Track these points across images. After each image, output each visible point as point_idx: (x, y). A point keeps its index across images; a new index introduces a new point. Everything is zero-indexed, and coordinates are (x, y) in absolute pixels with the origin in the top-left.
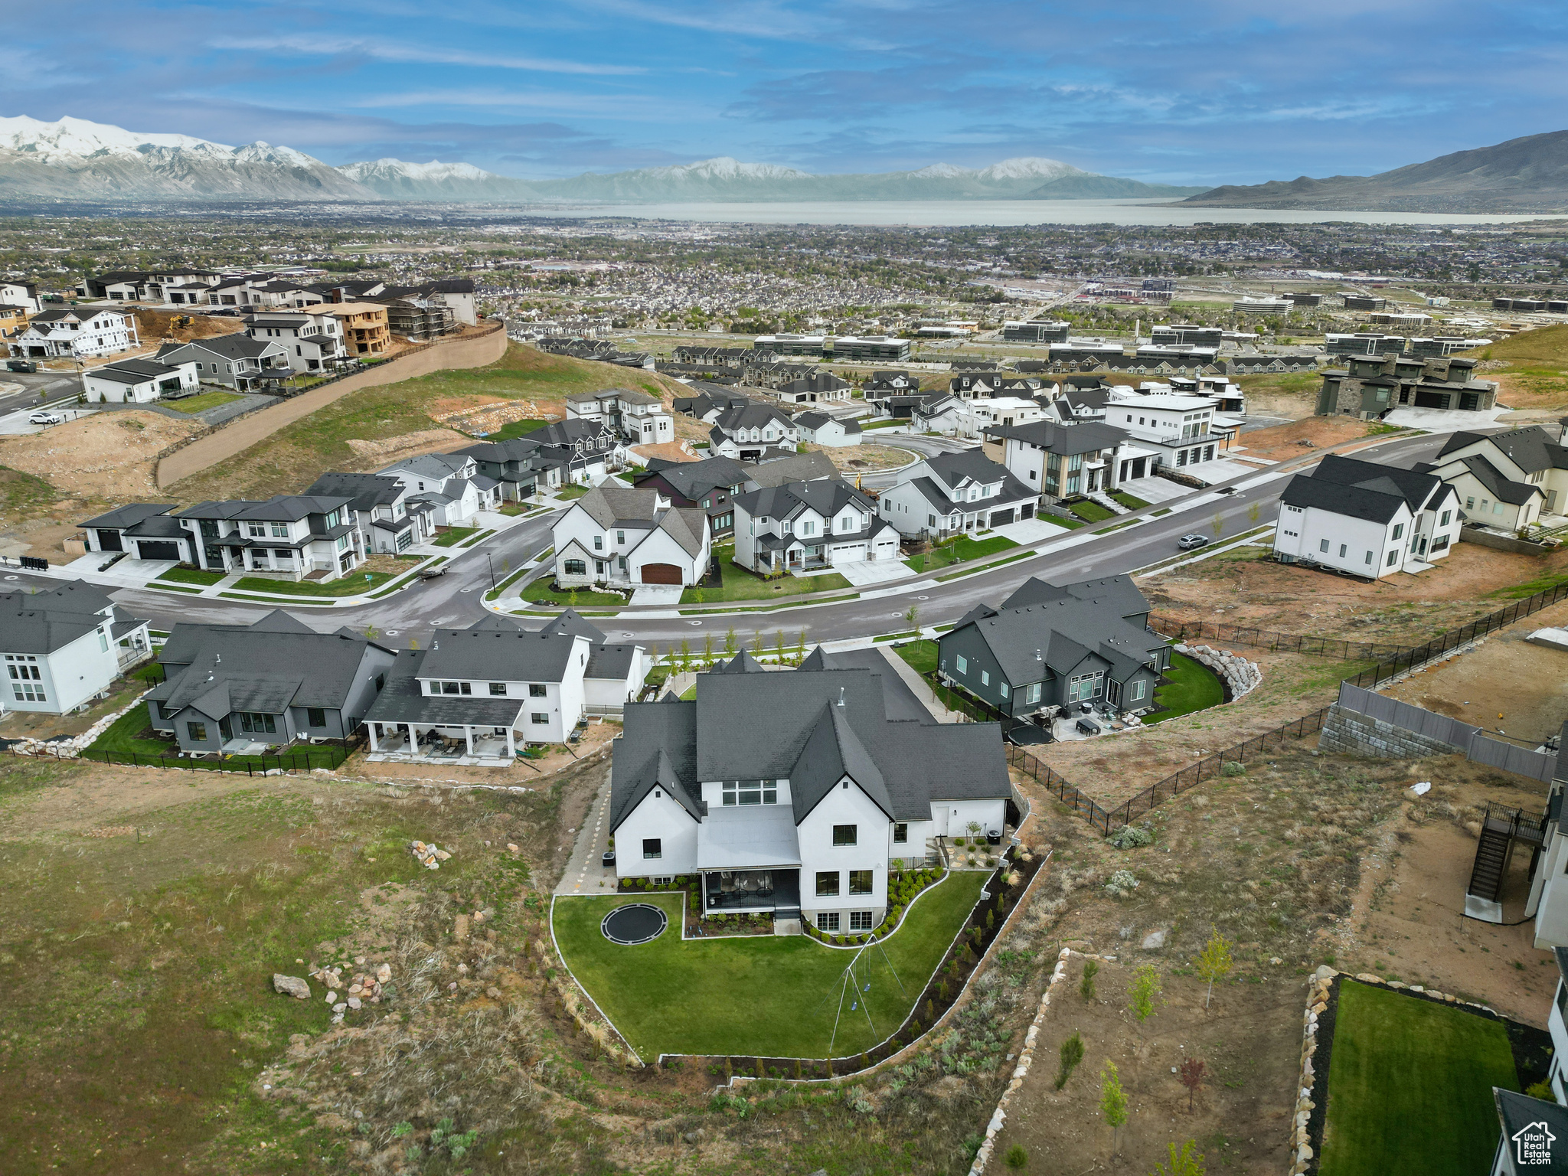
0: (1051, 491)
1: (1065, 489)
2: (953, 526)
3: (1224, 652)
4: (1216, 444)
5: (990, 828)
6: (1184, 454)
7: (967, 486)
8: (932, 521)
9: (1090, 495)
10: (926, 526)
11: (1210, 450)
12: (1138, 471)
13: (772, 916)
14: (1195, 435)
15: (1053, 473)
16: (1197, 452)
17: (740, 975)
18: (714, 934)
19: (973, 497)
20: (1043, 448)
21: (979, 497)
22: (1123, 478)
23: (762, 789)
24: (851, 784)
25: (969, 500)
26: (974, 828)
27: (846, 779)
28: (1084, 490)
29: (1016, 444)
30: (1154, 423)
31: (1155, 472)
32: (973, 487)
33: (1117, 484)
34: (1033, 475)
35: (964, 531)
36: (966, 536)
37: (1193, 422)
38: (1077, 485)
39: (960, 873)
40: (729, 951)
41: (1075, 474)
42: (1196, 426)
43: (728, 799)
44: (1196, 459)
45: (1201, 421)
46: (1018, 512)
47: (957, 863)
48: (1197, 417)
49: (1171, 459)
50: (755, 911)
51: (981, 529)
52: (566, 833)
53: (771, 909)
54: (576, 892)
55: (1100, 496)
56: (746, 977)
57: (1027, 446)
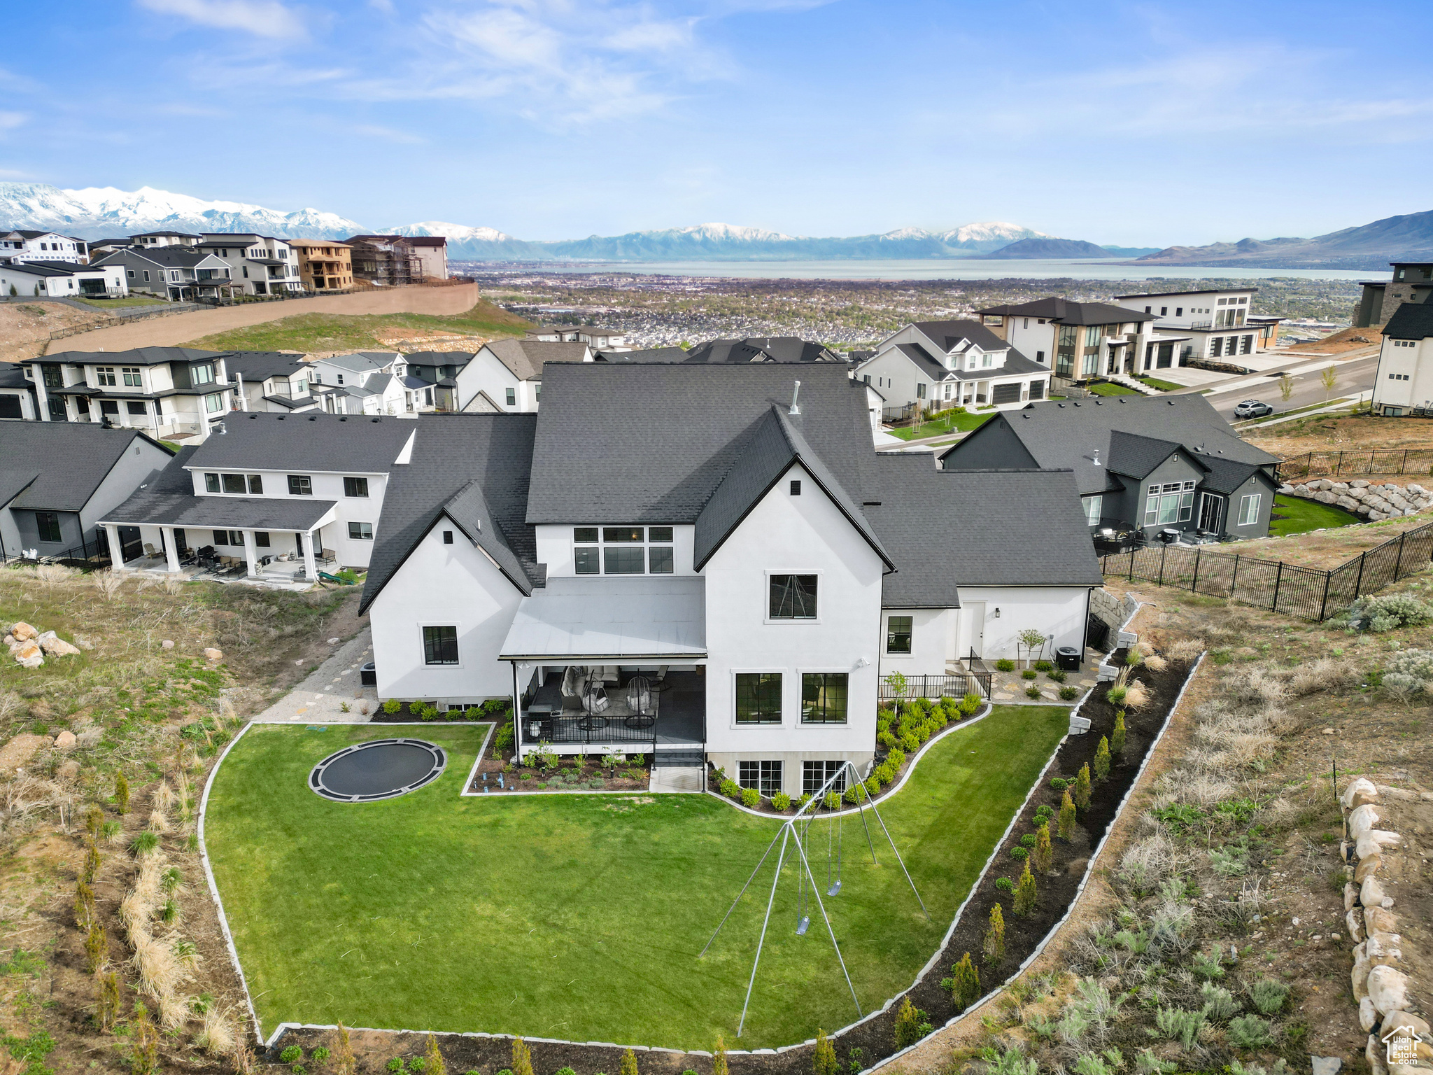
0: (1063, 373)
1: (1081, 368)
2: (947, 396)
3: (1355, 482)
4: (1255, 334)
5: (1058, 644)
6: (1218, 342)
7: (965, 350)
8: (921, 389)
9: (1111, 377)
10: (914, 399)
11: (1248, 340)
12: (1165, 362)
13: (649, 761)
14: (1230, 323)
15: (1067, 351)
16: (1233, 341)
17: (560, 861)
18: (527, 787)
19: (972, 365)
20: (1056, 321)
21: (979, 367)
22: (1148, 366)
23: (647, 545)
24: (807, 485)
25: (967, 369)
26: (1032, 640)
27: (795, 474)
28: (1104, 372)
29: (1020, 322)
30: (1179, 311)
31: (1184, 363)
32: (972, 352)
33: (1141, 370)
34: (1040, 356)
35: (961, 404)
36: (962, 410)
37: (1227, 307)
38: (1096, 364)
39: (1013, 707)
40: (550, 818)
41: (1094, 351)
42: (1231, 312)
43: (585, 564)
44: (1232, 351)
45: (1237, 307)
46: (1026, 388)
47: (1007, 693)
48: (1232, 301)
49: (1204, 348)
50: (615, 751)
51: (981, 404)
53: (647, 748)
54: (295, 719)
55: (1123, 377)
56: (573, 864)
57: (1033, 323)
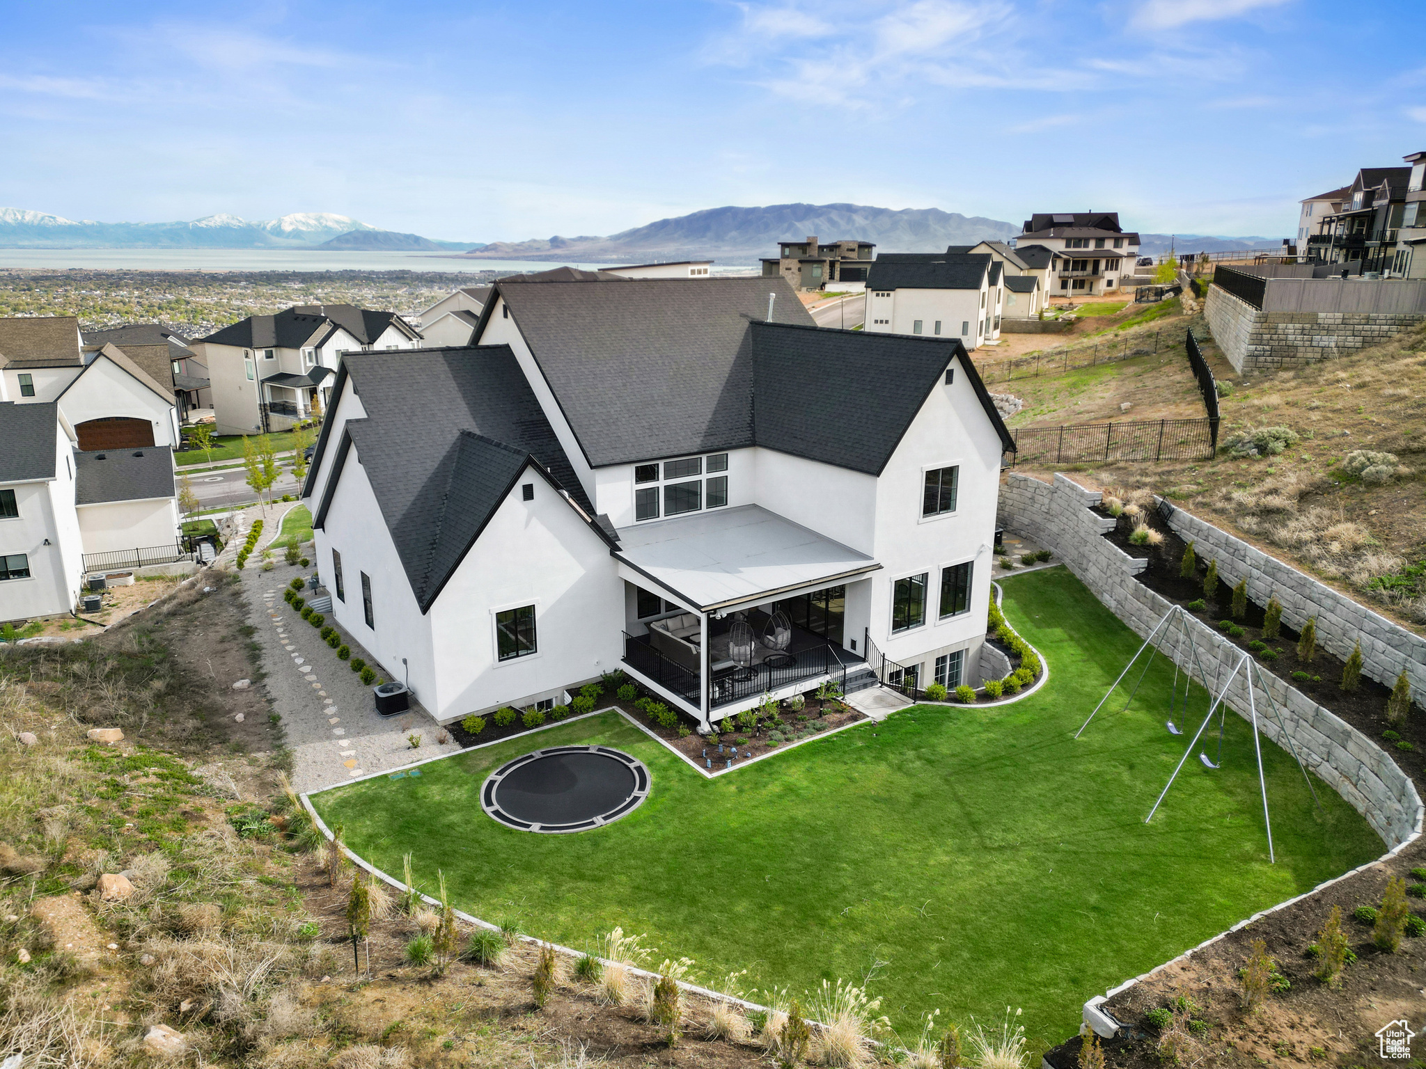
13: (833, 691)
23: (704, 476)
24: (958, 372)
27: (953, 364)
43: (645, 506)
52: (226, 691)
53: (821, 681)
54: (358, 775)
